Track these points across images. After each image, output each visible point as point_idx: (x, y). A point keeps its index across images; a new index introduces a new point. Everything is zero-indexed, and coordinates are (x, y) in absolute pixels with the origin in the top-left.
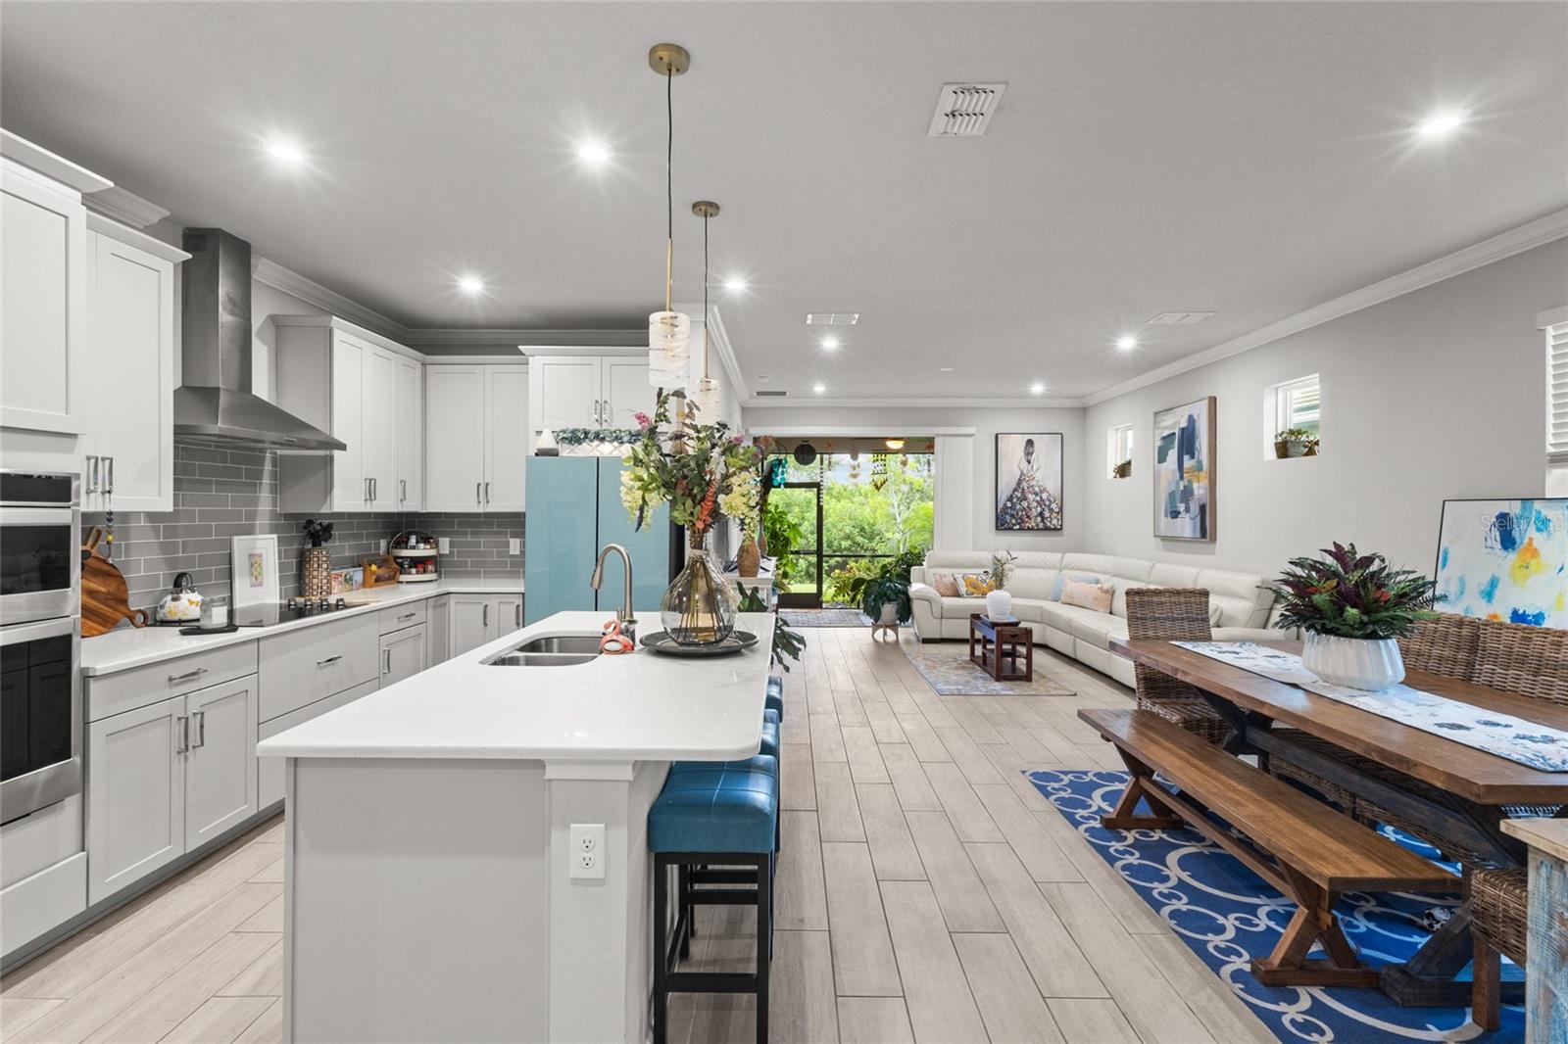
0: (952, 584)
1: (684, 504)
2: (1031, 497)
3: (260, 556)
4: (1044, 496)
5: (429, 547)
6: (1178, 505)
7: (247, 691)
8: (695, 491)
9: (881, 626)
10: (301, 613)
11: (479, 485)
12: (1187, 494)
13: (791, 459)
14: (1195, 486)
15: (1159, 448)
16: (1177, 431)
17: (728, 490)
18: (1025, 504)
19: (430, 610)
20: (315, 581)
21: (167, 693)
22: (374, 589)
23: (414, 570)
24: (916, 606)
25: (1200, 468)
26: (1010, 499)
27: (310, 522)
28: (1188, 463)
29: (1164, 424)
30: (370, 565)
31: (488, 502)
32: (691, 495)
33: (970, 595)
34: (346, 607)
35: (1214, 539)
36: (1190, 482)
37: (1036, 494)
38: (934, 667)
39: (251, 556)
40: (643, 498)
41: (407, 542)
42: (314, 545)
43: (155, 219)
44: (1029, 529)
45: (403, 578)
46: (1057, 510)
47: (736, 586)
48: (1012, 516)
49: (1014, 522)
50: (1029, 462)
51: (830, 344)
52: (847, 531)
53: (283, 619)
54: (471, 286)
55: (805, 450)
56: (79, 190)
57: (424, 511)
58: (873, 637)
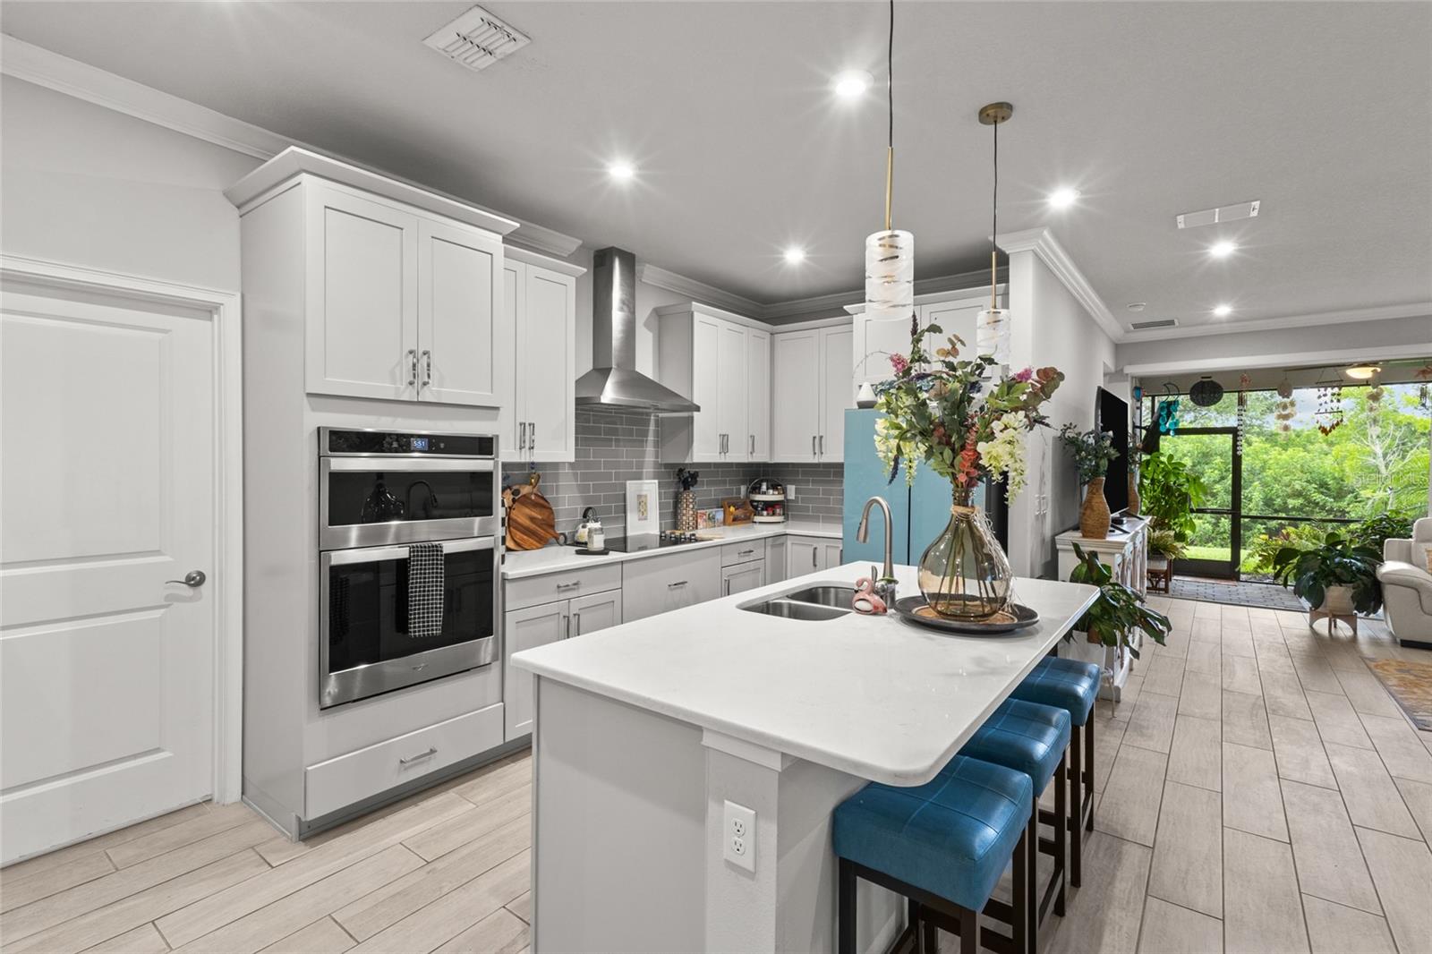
1: (941, 453)
3: (646, 496)
5: (776, 493)
7: (613, 602)
8: (953, 439)
9: (1325, 615)
10: (677, 541)
11: (814, 438)
13: (1184, 400)
17: (990, 437)
19: (769, 549)
20: (684, 518)
21: (556, 597)
22: (732, 527)
23: (765, 513)
24: (1389, 593)
27: (681, 471)
30: (729, 507)
31: (822, 453)
32: (948, 443)
34: (696, 540)
38: (1416, 685)
39: (639, 496)
40: (899, 448)
41: (760, 488)
42: (685, 489)
43: (574, 248)
45: (757, 519)
47: (1072, 548)
51: (1222, 249)
52: (1298, 487)
53: (661, 545)
54: (794, 256)
55: (1206, 390)
56: (500, 234)
57: (773, 462)
58: (1311, 626)
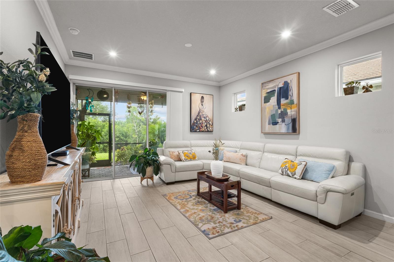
0: (178, 155)
2: (203, 119)
4: (207, 119)
6: (277, 119)
9: (146, 178)
12: (283, 115)
14: (289, 111)
15: (265, 97)
16: (276, 89)
18: (201, 121)
24: (164, 168)
25: (292, 102)
26: (196, 119)
28: (283, 101)
29: (267, 87)
33: (186, 160)
35: (299, 133)
36: (285, 110)
37: (205, 118)
44: (202, 131)
46: (211, 124)
48: (196, 126)
49: (197, 129)
50: (202, 105)
58: (141, 183)
